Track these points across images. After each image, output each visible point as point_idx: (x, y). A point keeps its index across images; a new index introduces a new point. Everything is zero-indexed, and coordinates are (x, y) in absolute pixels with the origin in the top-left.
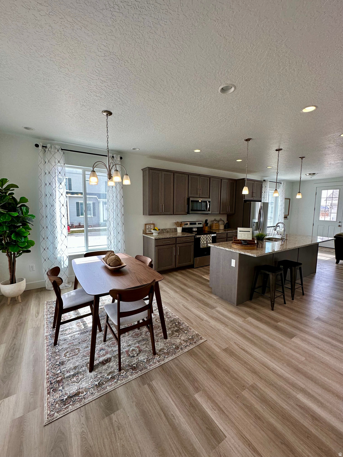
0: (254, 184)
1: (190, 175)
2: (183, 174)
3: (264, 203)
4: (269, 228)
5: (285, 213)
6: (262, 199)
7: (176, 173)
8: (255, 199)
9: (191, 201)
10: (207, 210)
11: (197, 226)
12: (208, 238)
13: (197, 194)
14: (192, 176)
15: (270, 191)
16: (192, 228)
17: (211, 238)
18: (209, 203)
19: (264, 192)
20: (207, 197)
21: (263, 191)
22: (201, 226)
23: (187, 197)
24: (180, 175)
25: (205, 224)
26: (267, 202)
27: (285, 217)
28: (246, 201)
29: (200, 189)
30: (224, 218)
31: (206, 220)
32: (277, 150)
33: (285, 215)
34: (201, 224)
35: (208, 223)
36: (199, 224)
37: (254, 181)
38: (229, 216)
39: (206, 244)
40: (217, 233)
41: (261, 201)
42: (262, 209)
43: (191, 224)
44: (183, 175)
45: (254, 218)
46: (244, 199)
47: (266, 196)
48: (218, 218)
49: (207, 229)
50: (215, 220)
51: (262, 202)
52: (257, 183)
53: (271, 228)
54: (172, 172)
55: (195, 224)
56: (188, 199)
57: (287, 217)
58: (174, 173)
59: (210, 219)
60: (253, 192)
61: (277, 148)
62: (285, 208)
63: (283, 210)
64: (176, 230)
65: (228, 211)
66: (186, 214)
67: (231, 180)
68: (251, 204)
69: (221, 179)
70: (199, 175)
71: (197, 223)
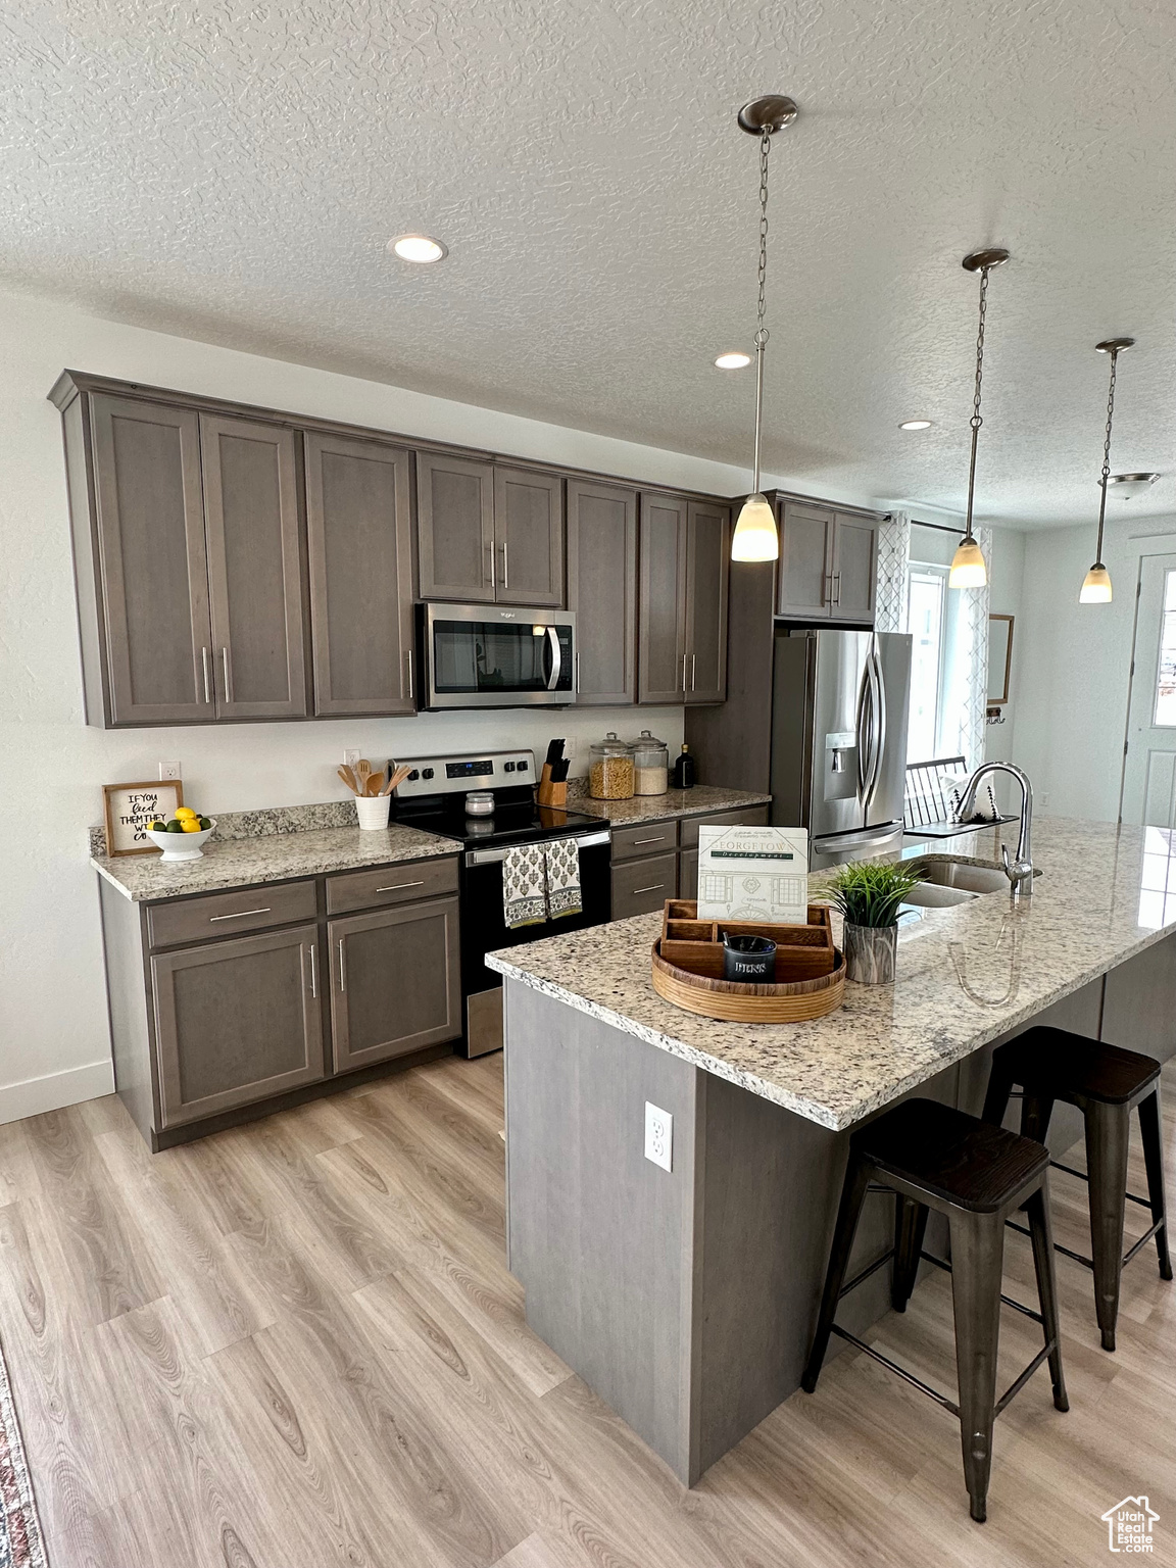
0: (830, 526)
1: (422, 451)
2: (373, 441)
3: (886, 638)
4: (915, 771)
5: (989, 690)
6: (877, 616)
7: (312, 431)
8: (838, 614)
9: (435, 622)
10: (552, 684)
11: (499, 779)
12: (556, 862)
13: (481, 580)
14: (440, 464)
15: (915, 576)
16: (461, 798)
17: (574, 859)
18: (565, 641)
19: (883, 581)
20: (548, 599)
21: (881, 574)
22: (526, 778)
23: (405, 599)
24: (350, 449)
25: (550, 768)
26: (904, 632)
27: (990, 713)
28: (784, 626)
29: (499, 551)
30: (670, 730)
31: (557, 747)
32: (971, 263)
33: (990, 702)
34: (523, 766)
35: (567, 762)
36: (508, 767)
37: (832, 510)
38: (696, 716)
39: (542, 904)
40: (614, 823)
41: (869, 628)
42: (877, 674)
43: (454, 771)
44: (374, 453)
45: (833, 724)
46: (774, 617)
47: (895, 603)
48: (629, 727)
49: (559, 796)
50: (612, 742)
51: (876, 630)
52: (845, 520)
53: (922, 770)
54: (283, 425)
55: (486, 769)
56: (419, 613)
57: (998, 711)
58: (301, 430)
59: (580, 735)
60: (824, 576)
61: (974, 245)
62: (991, 665)
63: (983, 675)
64: (349, 811)
65: (689, 686)
66: (410, 708)
67: (698, 501)
68: (813, 642)
69: (639, 496)
70: (492, 459)
71: (498, 763)
